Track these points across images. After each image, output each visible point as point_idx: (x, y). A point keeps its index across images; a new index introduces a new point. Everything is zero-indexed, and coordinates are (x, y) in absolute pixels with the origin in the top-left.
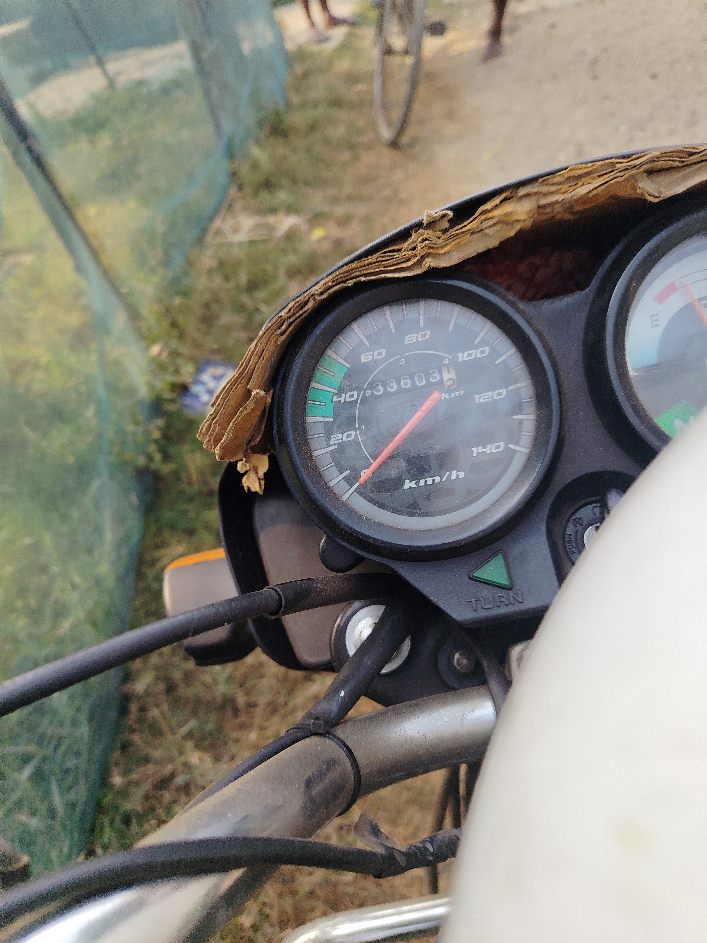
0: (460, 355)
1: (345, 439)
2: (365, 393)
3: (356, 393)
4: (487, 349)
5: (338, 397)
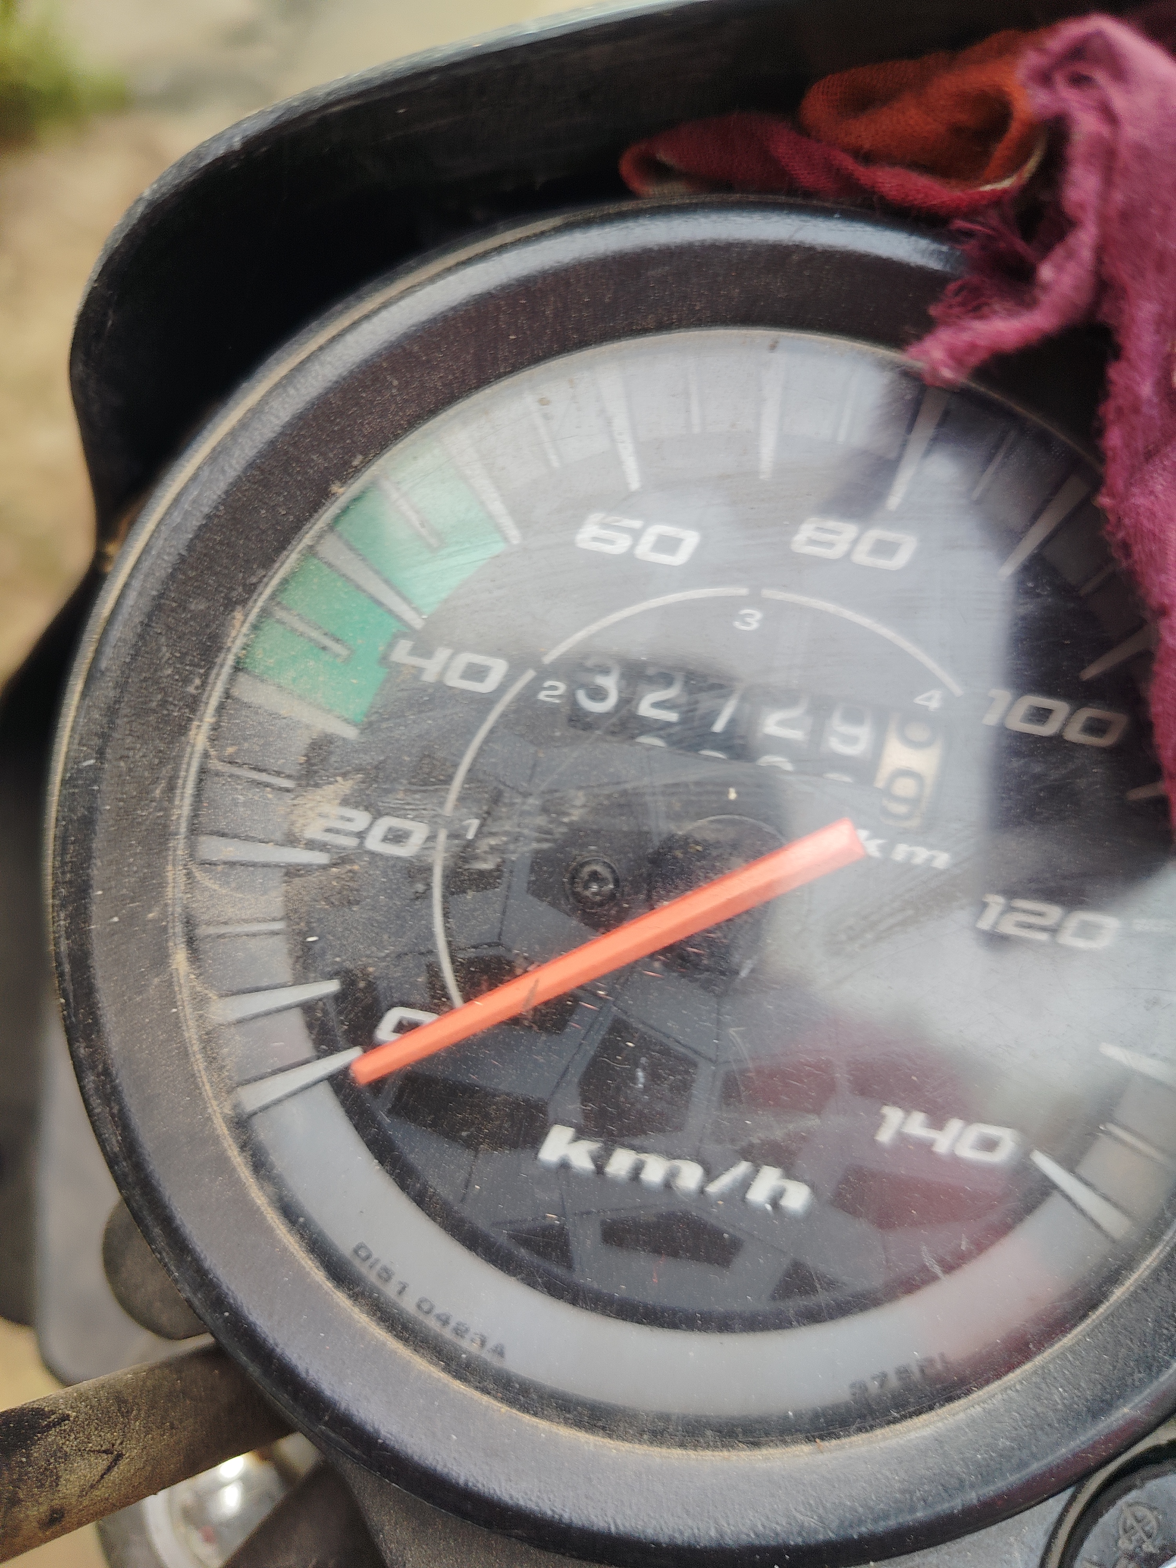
1: (374, 843)
2: (534, 687)
3: (498, 669)
4: (1120, 721)
5: (414, 652)
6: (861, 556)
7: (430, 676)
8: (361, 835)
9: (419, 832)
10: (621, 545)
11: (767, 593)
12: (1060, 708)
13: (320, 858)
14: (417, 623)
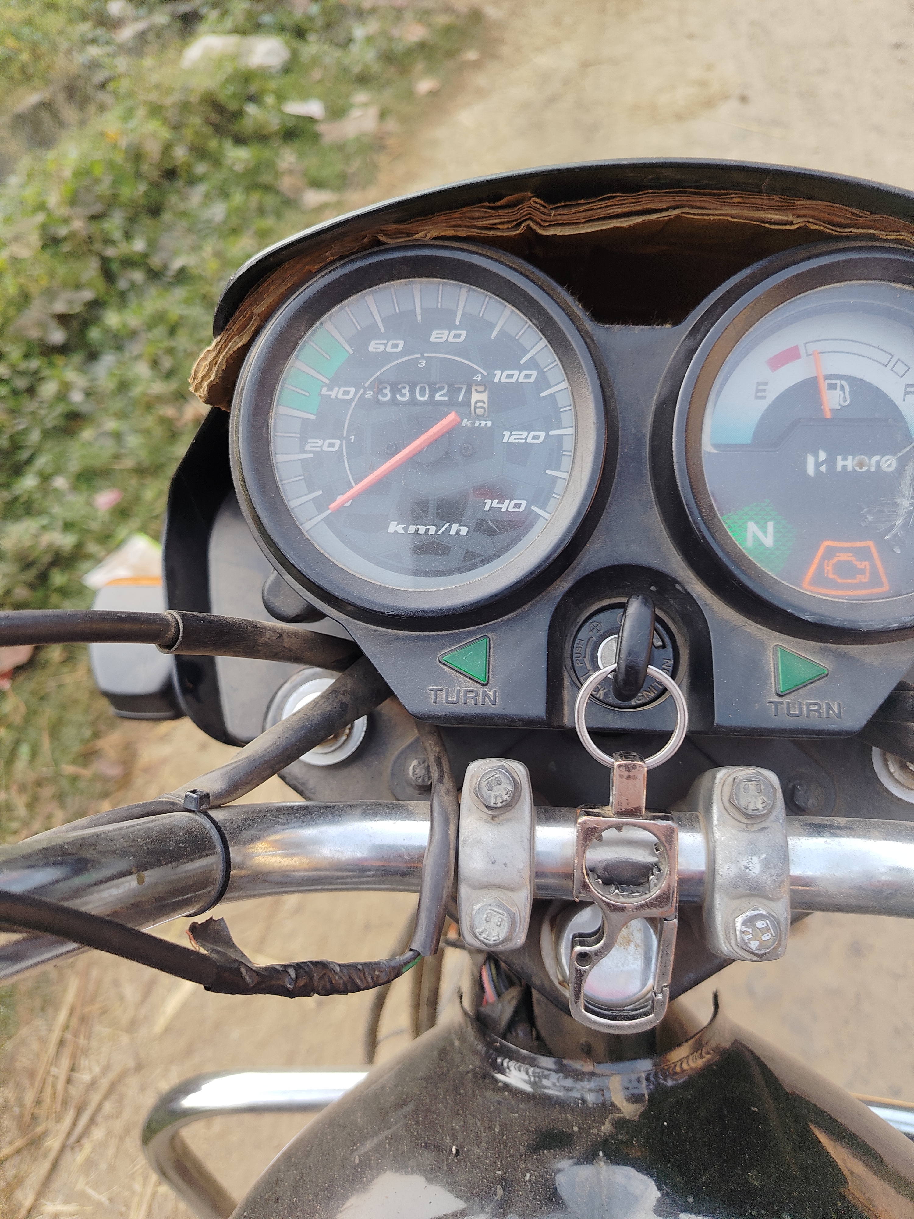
0: (498, 373)
1: (325, 448)
2: (364, 393)
3: (352, 390)
4: (534, 374)
5: (328, 390)
6: (451, 339)
7: (333, 397)
8: (321, 447)
9: (338, 442)
10: (382, 348)
11: (426, 355)
12: (516, 373)
13: (311, 455)
14: (328, 382)
